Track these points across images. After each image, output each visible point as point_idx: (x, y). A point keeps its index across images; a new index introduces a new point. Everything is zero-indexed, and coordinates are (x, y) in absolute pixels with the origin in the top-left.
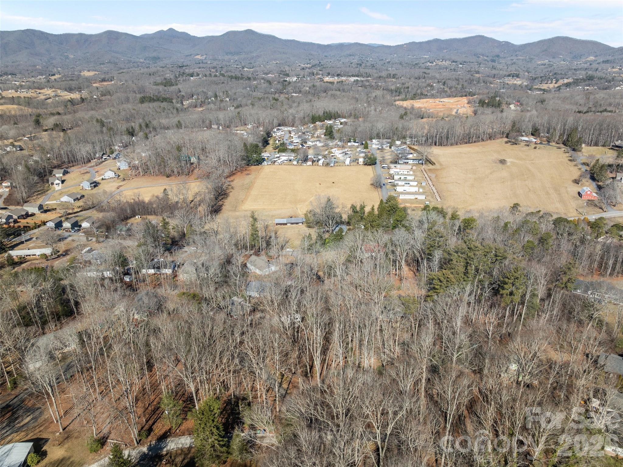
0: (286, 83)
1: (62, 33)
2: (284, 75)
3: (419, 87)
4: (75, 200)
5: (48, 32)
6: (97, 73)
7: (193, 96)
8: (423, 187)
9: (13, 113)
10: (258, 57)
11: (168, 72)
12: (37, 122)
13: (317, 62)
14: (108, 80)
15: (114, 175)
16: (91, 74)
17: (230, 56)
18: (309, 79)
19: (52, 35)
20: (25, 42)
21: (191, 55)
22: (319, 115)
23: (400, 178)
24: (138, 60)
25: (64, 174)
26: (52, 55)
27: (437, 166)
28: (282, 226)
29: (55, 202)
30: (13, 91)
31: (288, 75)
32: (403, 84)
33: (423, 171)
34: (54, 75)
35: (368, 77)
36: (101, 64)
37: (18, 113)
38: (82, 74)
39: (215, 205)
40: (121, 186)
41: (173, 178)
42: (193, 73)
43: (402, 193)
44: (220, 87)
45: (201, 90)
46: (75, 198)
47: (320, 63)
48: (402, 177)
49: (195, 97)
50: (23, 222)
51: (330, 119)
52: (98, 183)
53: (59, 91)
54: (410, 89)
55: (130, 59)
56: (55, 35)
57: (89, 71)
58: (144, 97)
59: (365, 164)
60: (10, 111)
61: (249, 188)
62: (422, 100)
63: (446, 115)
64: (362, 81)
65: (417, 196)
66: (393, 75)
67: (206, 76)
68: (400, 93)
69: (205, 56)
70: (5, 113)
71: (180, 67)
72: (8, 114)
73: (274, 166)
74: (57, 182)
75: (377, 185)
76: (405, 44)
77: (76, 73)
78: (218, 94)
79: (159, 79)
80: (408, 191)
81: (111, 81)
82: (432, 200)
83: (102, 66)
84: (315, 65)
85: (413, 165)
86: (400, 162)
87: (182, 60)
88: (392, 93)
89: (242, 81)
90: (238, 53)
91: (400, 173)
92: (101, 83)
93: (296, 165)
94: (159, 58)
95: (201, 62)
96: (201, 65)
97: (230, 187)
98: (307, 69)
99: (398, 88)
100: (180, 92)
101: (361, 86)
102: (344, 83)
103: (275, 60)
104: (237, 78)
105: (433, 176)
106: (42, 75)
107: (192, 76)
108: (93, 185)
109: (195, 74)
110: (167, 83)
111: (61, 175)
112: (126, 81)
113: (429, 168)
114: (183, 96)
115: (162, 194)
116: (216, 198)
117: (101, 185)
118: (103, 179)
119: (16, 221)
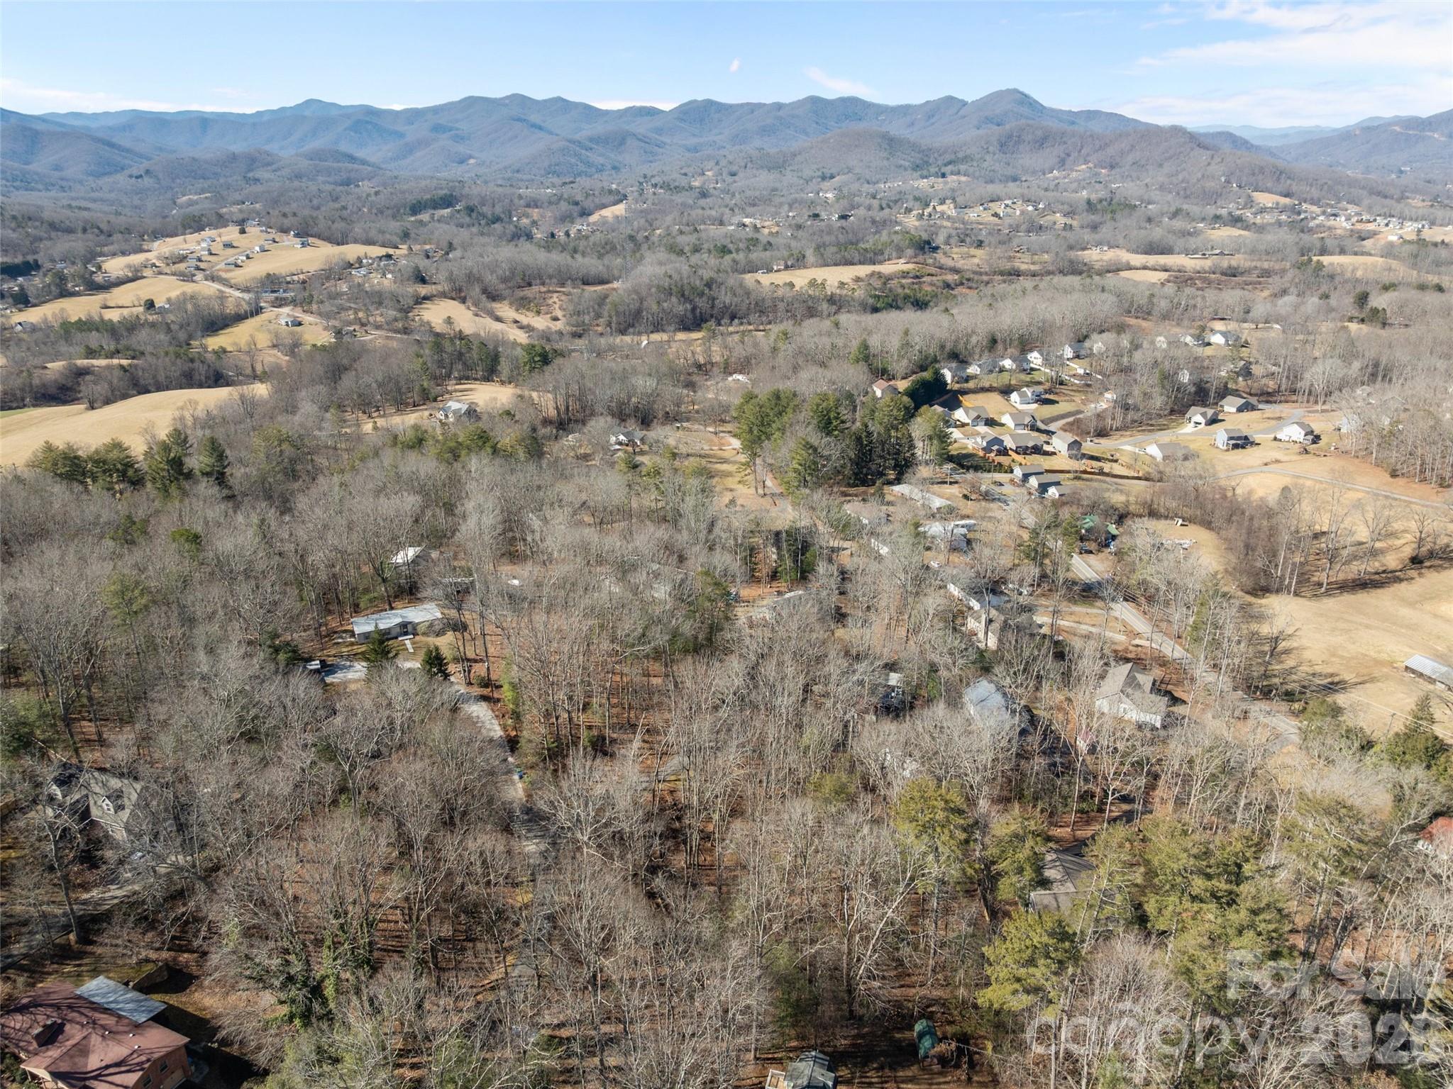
4: (1166, 458)
9: (1359, 274)
12: (1362, 300)
25: (1240, 410)
29: (1136, 450)
40: (1277, 461)
41: (1402, 481)
46: (1173, 453)
50: (1011, 458)
52: (1253, 444)
70: (1343, 272)
72: (1348, 275)
74: (1199, 418)
108: (1232, 442)
111: (1234, 410)
115: (1277, 495)
116: (1416, 561)
117: (1255, 448)
118: (1275, 439)
119: (1004, 452)
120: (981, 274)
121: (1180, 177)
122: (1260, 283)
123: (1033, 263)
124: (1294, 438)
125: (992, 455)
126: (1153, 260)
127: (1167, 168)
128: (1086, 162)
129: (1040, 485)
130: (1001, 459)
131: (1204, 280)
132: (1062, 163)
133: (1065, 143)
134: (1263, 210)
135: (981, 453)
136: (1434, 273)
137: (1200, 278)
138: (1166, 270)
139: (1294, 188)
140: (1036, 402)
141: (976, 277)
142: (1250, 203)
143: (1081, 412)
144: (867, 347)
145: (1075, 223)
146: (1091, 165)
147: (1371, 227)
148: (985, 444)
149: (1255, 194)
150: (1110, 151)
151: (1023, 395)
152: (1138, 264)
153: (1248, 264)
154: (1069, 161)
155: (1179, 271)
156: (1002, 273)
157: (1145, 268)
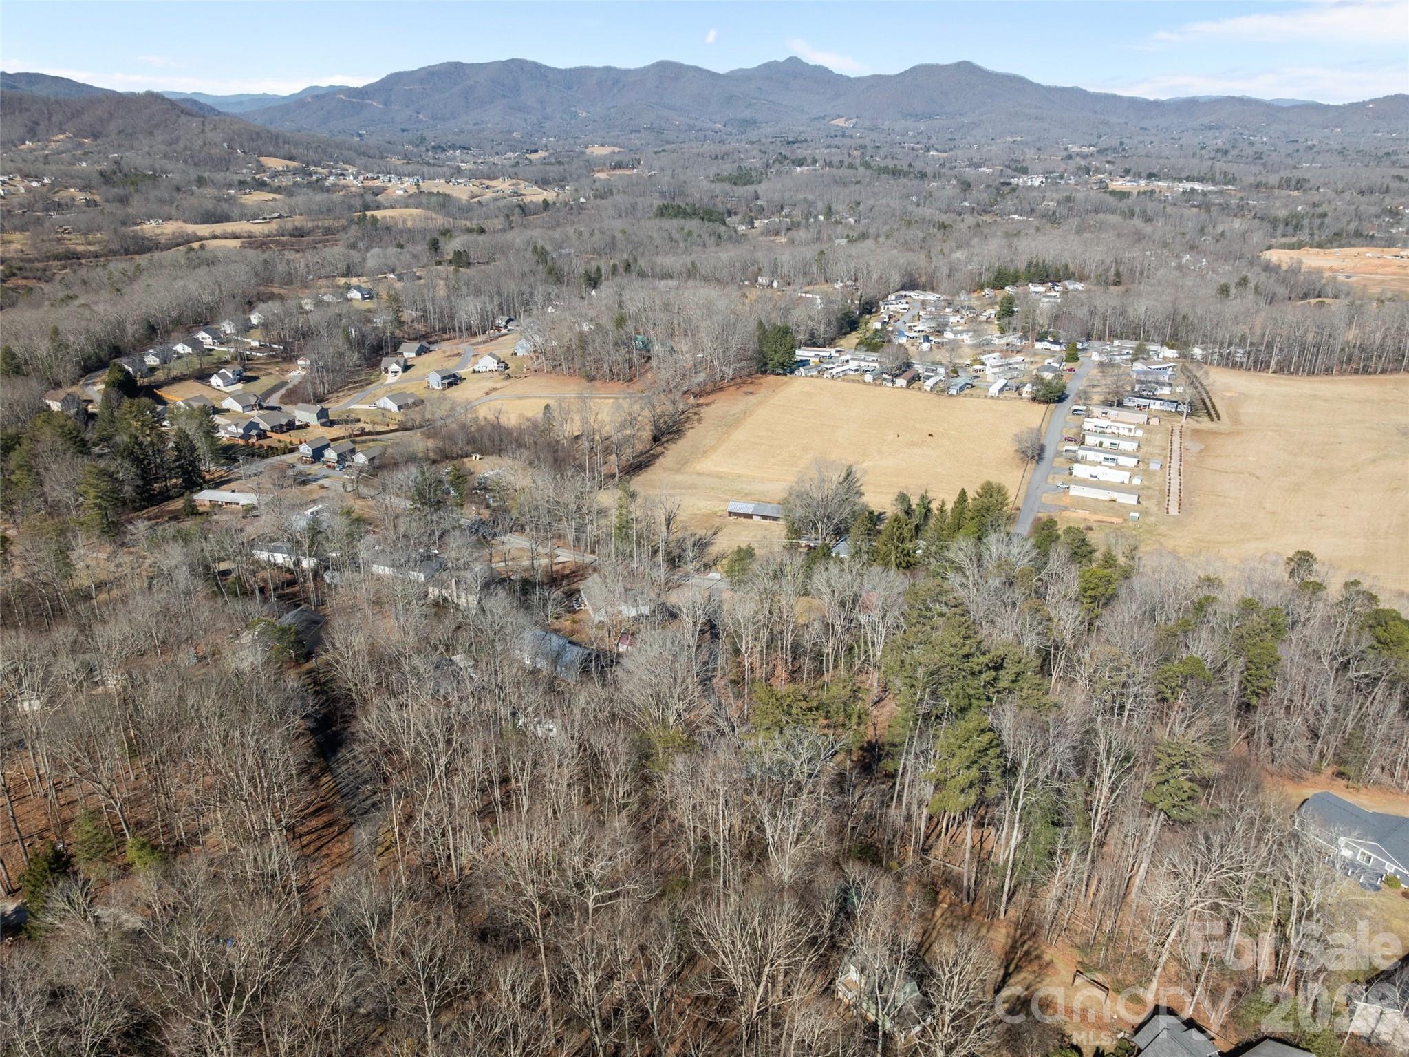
0: (1007, 189)
1: (572, 67)
2: (1016, 170)
3: (1359, 216)
4: (400, 408)
5: (548, 65)
6: (617, 149)
7: (782, 208)
8: (1147, 473)
9: (409, 224)
10: (975, 125)
11: (755, 152)
12: (435, 245)
13: (1115, 142)
14: (627, 167)
15: (496, 365)
16: (606, 151)
17: (910, 123)
18: (1072, 182)
19: (555, 69)
20: (503, 85)
21: (823, 118)
22: (1016, 271)
23: (1101, 444)
24: (709, 125)
25: (418, 354)
26: (549, 110)
27: (1225, 424)
28: (742, 520)
29: (366, 407)
30: (443, 181)
31: (1024, 171)
32: (1315, 205)
33: (1177, 432)
34: (536, 151)
35: (1226, 184)
36: (632, 132)
37: (419, 225)
38: (588, 151)
39: (648, 452)
40: (495, 389)
41: (598, 384)
42: (805, 159)
43: (1083, 483)
44: (847, 191)
45: (801, 196)
46: (402, 403)
47: (1122, 143)
48: (1107, 442)
49: (786, 211)
50: (275, 439)
51: (1042, 283)
52: (460, 379)
53: (523, 185)
54: (1327, 221)
55: (692, 122)
56: (560, 71)
57: (603, 145)
58: (666, 207)
59: (1034, 399)
60: (405, 221)
61: (733, 424)
62: (1346, 250)
63: (1389, 295)
64: (1204, 194)
65: (1115, 495)
66: (1298, 182)
67: (830, 164)
68: (1297, 228)
69: (854, 121)
70: (396, 224)
71: (789, 143)
72: (401, 226)
73: (819, 380)
74: (395, 367)
75: (1035, 453)
76: (1371, 101)
77: (578, 148)
78: (834, 206)
79: (727, 168)
80: (1102, 478)
81: (633, 167)
82: (1153, 508)
83: (633, 136)
84: (1106, 150)
85: (1160, 415)
86: (1127, 403)
87: (802, 129)
88: (1275, 228)
89: (905, 180)
90: (929, 116)
91: (1109, 430)
92: (612, 172)
93: (869, 384)
94: (755, 122)
95: (839, 133)
96: (836, 141)
97: (696, 417)
98: (1078, 159)
99: (1295, 215)
100: (757, 198)
101: (1199, 206)
102: (1156, 195)
103: (1013, 134)
104: (895, 173)
105: (1194, 447)
106: (514, 151)
107: (800, 165)
108: (446, 381)
109: (809, 161)
110: (743, 178)
111: (413, 355)
112: (662, 169)
113: (1197, 426)
114: (762, 209)
115: (541, 415)
116: (656, 439)
117: (464, 383)
118: (474, 371)
119: (262, 435)
120: (31, 261)
121: (181, 144)
122: (328, 241)
123: (89, 244)
124: (490, 368)
125: (253, 440)
126: (218, 228)
127: (160, 136)
128: (62, 132)
129: (339, 455)
130: (266, 443)
131: (278, 243)
132: (32, 133)
133: (27, 110)
134: (277, 174)
135: (241, 442)
136: (466, 219)
137: (272, 242)
138: (237, 238)
139: (294, 152)
140: (239, 381)
141: (28, 265)
142: (261, 168)
143: (284, 384)
144: (13, 356)
145: (97, 198)
146: (68, 134)
147: (377, 183)
148: (241, 431)
149: (262, 159)
150: (87, 118)
151: (223, 377)
152: (207, 234)
153: (310, 224)
154: (42, 128)
155: (249, 237)
156: (57, 258)
157: (215, 237)
